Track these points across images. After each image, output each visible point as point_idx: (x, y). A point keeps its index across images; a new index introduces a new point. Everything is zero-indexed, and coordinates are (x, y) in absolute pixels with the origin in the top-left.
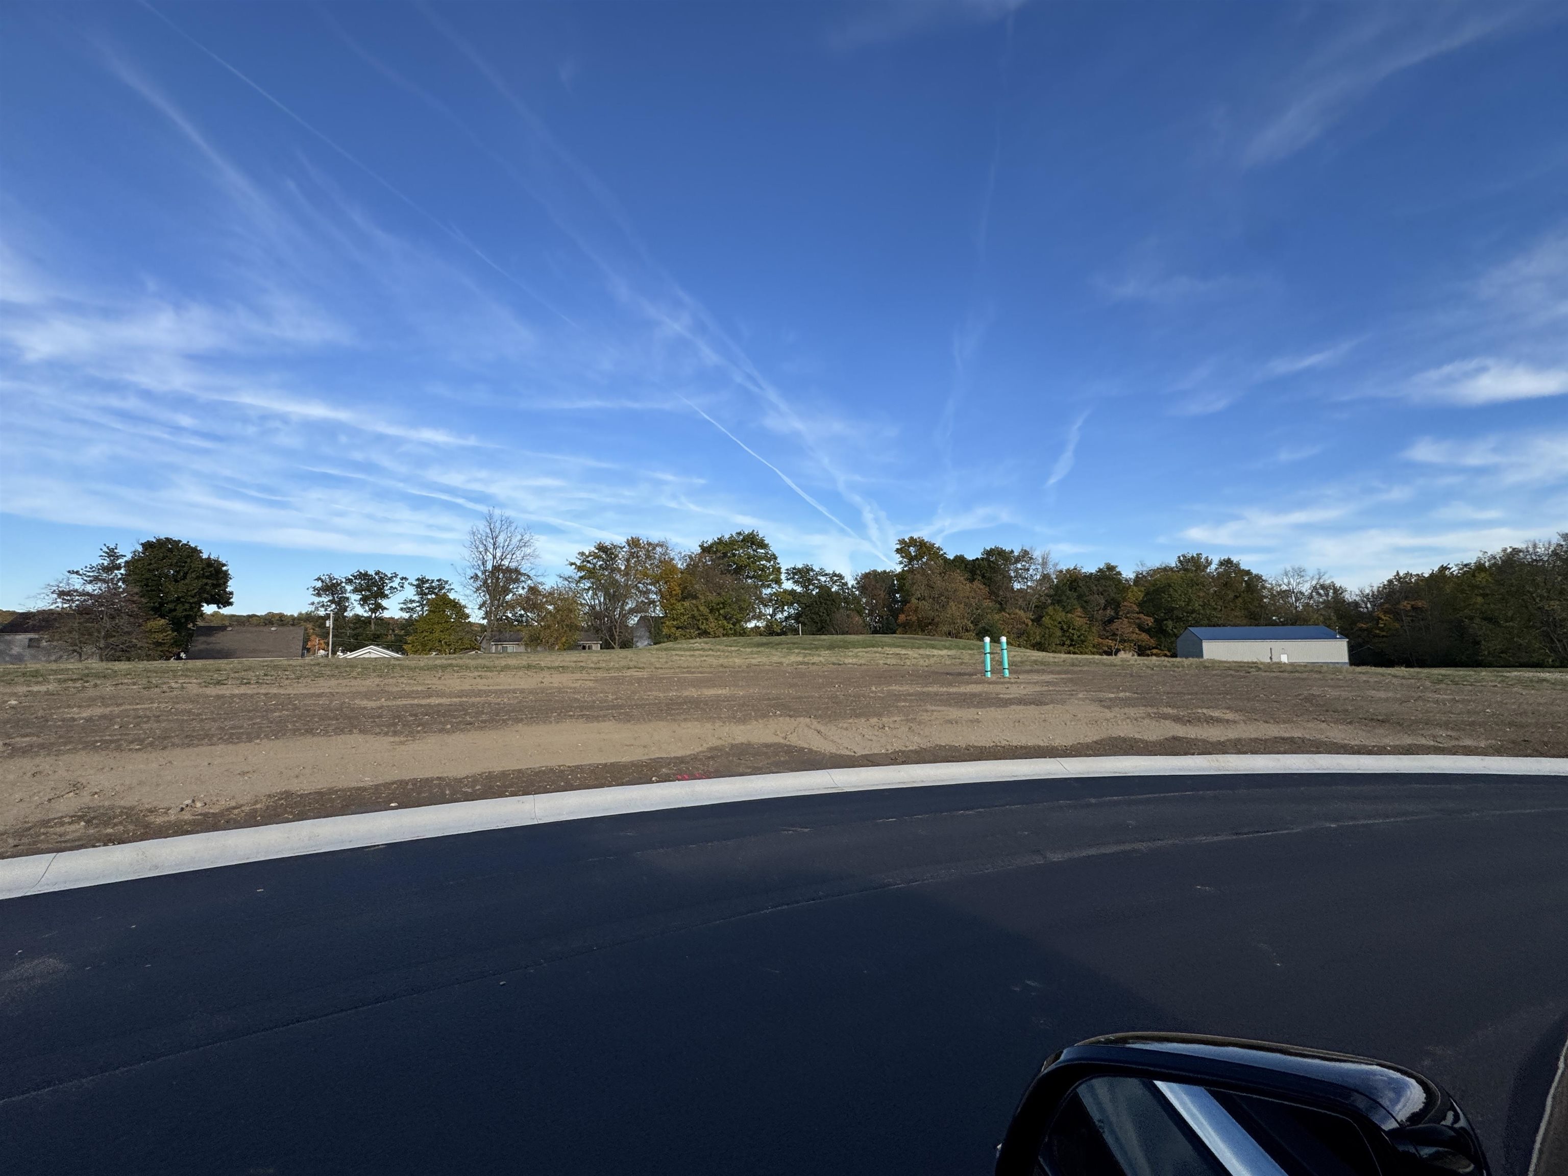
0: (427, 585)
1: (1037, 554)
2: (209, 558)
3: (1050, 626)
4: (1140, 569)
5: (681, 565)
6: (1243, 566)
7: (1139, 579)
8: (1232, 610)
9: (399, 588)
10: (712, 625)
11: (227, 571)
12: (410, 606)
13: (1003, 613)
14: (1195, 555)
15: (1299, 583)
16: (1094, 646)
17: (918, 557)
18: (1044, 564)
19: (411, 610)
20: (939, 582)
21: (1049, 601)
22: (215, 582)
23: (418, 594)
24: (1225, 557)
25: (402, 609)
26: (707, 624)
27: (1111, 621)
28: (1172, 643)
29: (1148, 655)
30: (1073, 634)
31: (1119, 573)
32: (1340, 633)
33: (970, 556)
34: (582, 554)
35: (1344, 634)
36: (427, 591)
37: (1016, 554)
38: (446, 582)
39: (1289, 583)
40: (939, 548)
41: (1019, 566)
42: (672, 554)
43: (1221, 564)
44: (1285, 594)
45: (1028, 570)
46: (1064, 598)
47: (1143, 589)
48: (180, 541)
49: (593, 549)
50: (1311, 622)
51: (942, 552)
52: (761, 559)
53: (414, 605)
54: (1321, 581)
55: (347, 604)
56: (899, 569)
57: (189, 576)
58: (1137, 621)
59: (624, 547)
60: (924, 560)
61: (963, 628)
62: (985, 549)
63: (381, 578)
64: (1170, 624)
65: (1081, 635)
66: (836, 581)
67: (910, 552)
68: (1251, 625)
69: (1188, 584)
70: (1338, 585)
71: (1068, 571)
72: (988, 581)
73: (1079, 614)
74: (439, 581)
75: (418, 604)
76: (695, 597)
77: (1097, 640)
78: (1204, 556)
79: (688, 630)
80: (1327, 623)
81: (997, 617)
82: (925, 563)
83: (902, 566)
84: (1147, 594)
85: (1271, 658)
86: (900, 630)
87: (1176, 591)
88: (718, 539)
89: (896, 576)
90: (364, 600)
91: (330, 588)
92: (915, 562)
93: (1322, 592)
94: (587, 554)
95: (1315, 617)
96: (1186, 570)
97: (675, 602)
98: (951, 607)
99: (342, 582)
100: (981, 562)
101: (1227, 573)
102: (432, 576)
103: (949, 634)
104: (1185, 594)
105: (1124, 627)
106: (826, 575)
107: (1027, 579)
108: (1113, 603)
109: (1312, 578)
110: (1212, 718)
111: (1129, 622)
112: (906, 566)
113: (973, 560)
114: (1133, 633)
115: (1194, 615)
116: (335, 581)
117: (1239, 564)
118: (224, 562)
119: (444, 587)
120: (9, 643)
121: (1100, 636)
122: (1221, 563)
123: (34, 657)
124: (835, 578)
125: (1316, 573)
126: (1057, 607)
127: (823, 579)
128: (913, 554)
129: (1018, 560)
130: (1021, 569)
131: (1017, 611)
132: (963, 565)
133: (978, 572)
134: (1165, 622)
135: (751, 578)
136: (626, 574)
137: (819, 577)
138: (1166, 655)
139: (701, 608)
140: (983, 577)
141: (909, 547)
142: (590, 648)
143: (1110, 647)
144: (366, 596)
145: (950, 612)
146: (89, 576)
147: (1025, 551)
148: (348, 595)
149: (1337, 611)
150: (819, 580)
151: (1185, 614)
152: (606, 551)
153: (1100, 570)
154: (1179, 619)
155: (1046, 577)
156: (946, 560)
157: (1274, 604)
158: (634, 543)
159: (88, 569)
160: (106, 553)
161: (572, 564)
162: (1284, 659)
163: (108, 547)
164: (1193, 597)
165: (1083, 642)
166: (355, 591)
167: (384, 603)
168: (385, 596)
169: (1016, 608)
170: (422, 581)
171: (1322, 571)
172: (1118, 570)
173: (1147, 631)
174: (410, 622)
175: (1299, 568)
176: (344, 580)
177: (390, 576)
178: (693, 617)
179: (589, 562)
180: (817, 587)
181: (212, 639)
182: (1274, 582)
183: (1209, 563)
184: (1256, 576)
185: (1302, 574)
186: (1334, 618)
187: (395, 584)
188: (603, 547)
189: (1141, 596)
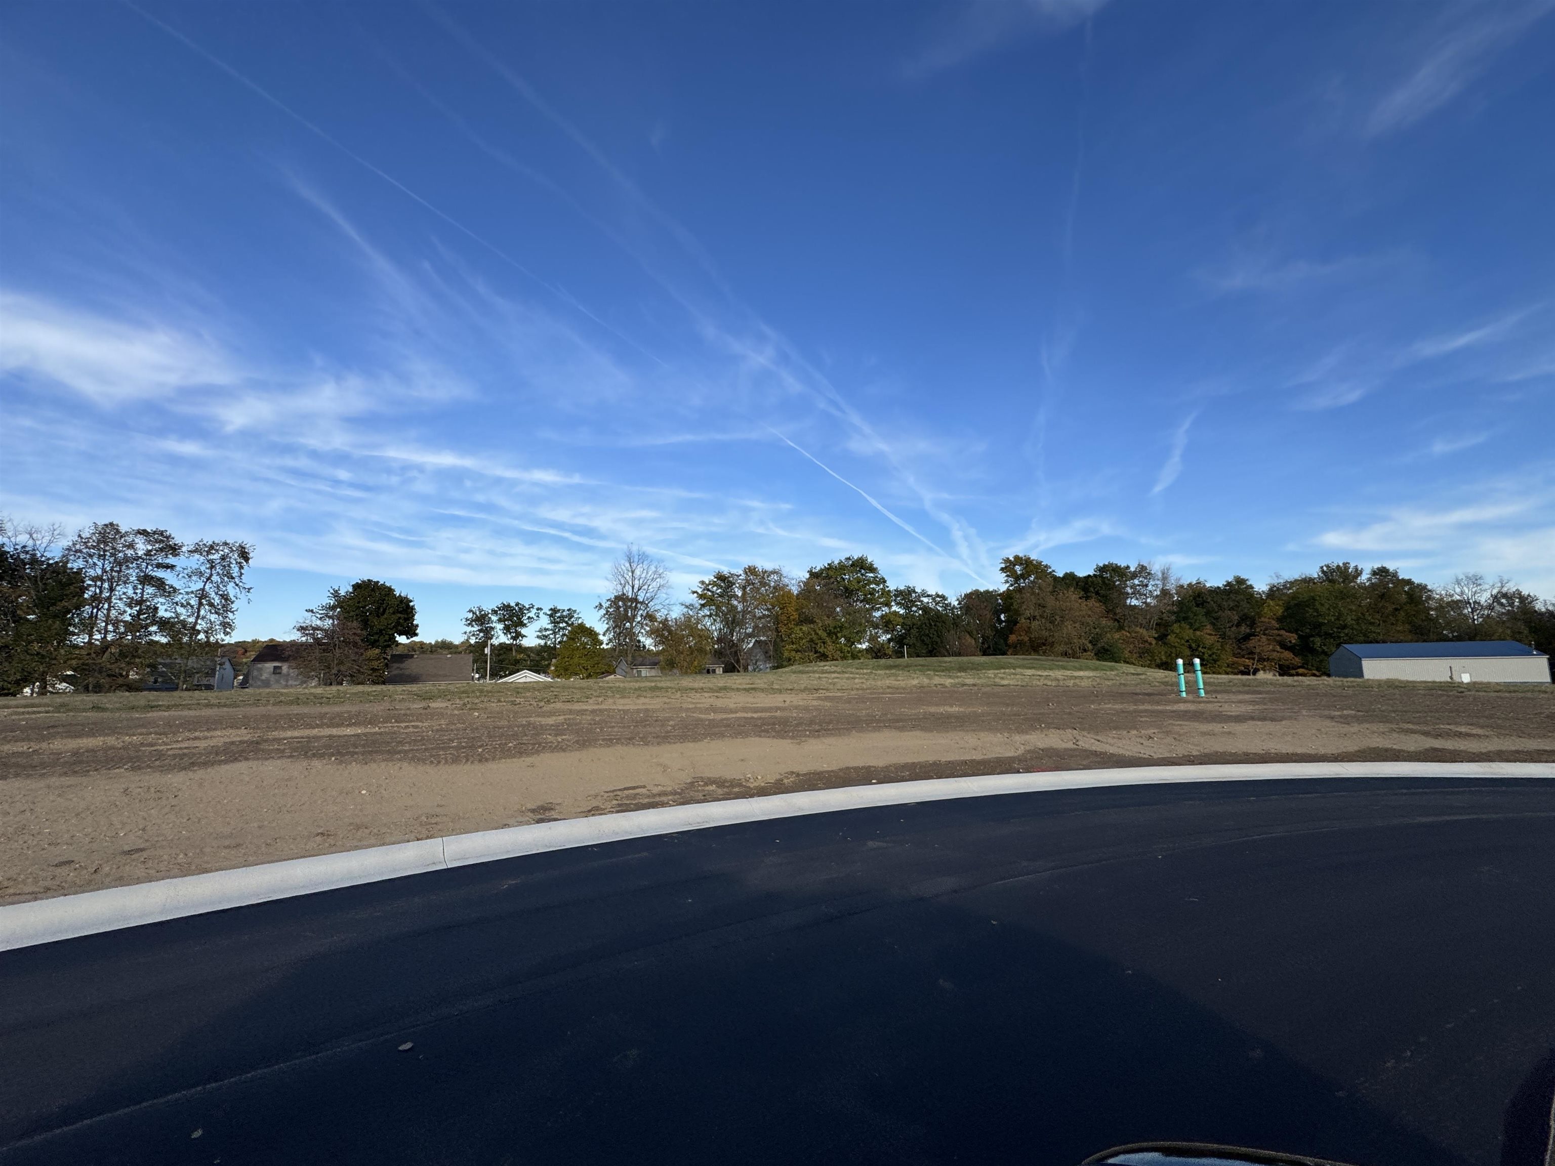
0: (558, 615)
1: (1156, 568)
2: (400, 595)
3: (1176, 644)
4: (1275, 581)
5: (795, 590)
6: (1401, 576)
7: (1274, 592)
8: (1393, 624)
9: (535, 618)
10: (830, 648)
11: (414, 606)
12: (544, 633)
13: (1123, 632)
14: (1341, 565)
15: (1475, 593)
16: (1228, 666)
17: (1023, 576)
18: (1165, 578)
19: (546, 637)
20: (1051, 602)
21: (1173, 618)
22: (406, 616)
23: (552, 623)
24: (1377, 565)
25: (538, 637)
26: (825, 647)
27: (1247, 638)
28: (1321, 661)
29: (1292, 675)
30: (1203, 653)
31: (1251, 587)
32: (1536, 649)
33: (1081, 573)
34: (703, 582)
35: (1542, 649)
36: (558, 620)
37: (1132, 569)
38: (575, 611)
39: (1462, 593)
40: (1046, 566)
41: (1136, 582)
42: (786, 581)
43: (1374, 573)
44: (1457, 605)
45: (1147, 586)
46: (1191, 615)
47: (1281, 603)
48: (378, 582)
49: (712, 578)
50: (1495, 637)
51: (1050, 570)
52: (870, 583)
53: (548, 633)
54: (1505, 590)
55: (492, 633)
56: (1003, 588)
57: (387, 611)
58: (1278, 638)
59: (741, 575)
60: (1032, 579)
61: (1080, 648)
62: (1097, 565)
63: (520, 609)
64: (1318, 641)
65: (1213, 654)
66: (939, 602)
67: (1016, 571)
68: (1417, 641)
69: (1336, 597)
70: (1525, 592)
71: (1190, 585)
72: (1104, 599)
73: (1209, 631)
74: (569, 610)
75: (551, 632)
76: (812, 622)
77: (1231, 659)
78: (1352, 565)
79: (807, 654)
80: (1516, 636)
81: (1117, 636)
82: (1032, 582)
83: (1008, 585)
84: (1287, 608)
85: (1451, 678)
86: (1010, 651)
87: (1322, 605)
88: (828, 564)
89: (1000, 595)
90: (507, 629)
91: (480, 619)
92: (1022, 581)
93: (1504, 601)
94: (707, 582)
95: (1500, 630)
96: (1332, 581)
97: (793, 626)
98: (1066, 626)
99: (489, 613)
100: (1095, 579)
101: (1382, 584)
102: (563, 606)
103: (1066, 654)
104: (1334, 608)
105: (1262, 644)
106: (928, 596)
107: (1145, 595)
108: (1249, 620)
109: (1493, 586)
110: (1461, 733)
111: (1268, 640)
112: (1012, 585)
113: (1085, 577)
114: (1274, 651)
115: (1346, 631)
116: (483, 613)
117: (1396, 572)
118: (411, 598)
119: (573, 616)
120: (260, 670)
121: (1234, 655)
122: (1374, 571)
123: (278, 682)
124: (939, 599)
125: (1497, 580)
126: (1183, 624)
127: (925, 600)
128: (1019, 572)
129: (1134, 575)
130: (1139, 585)
131: (1138, 629)
132: (1075, 582)
133: (1092, 589)
134: (1311, 639)
135: (861, 602)
136: (743, 599)
137: (922, 599)
138: (1314, 675)
139: (820, 632)
140: (1097, 593)
141: (1014, 565)
142: (714, 671)
143: (1247, 667)
144: (509, 625)
145: (1065, 631)
146: (322, 614)
147: (1143, 566)
148: (494, 625)
149: (1527, 622)
150: (922, 601)
151: (1335, 630)
152: (723, 580)
153: (1229, 584)
154: (1328, 635)
155: (1165, 593)
156: (1056, 578)
157: (1444, 617)
158: (751, 571)
159: (320, 608)
160: (332, 594)
161: (694, 592)
162: (1466, 678)
163: (334, 590)
164: (1345, 611)
165: (1215, 661)
166: (500, 621)
167: (523, 631)
168: (524, 625)
169: (1137, 626)
170: (554, 611)
171: (1505, 578)
172: (1249, 583)
173: (1291, 649)
174: (545, 648)
175: (1474, 576)
176: (490, 611)
177: (527, 607)
178: (812, 640)
179: (708, 590)
180: (920, 609)
181: (402, 666)
182: (1443, 592)
183: (1358, 573)
184: (1419, 585)
185: (1479, 582)
186: (1526, 632)
187: (532, 614)
188: (721, 576)
189: (1280, 611)
